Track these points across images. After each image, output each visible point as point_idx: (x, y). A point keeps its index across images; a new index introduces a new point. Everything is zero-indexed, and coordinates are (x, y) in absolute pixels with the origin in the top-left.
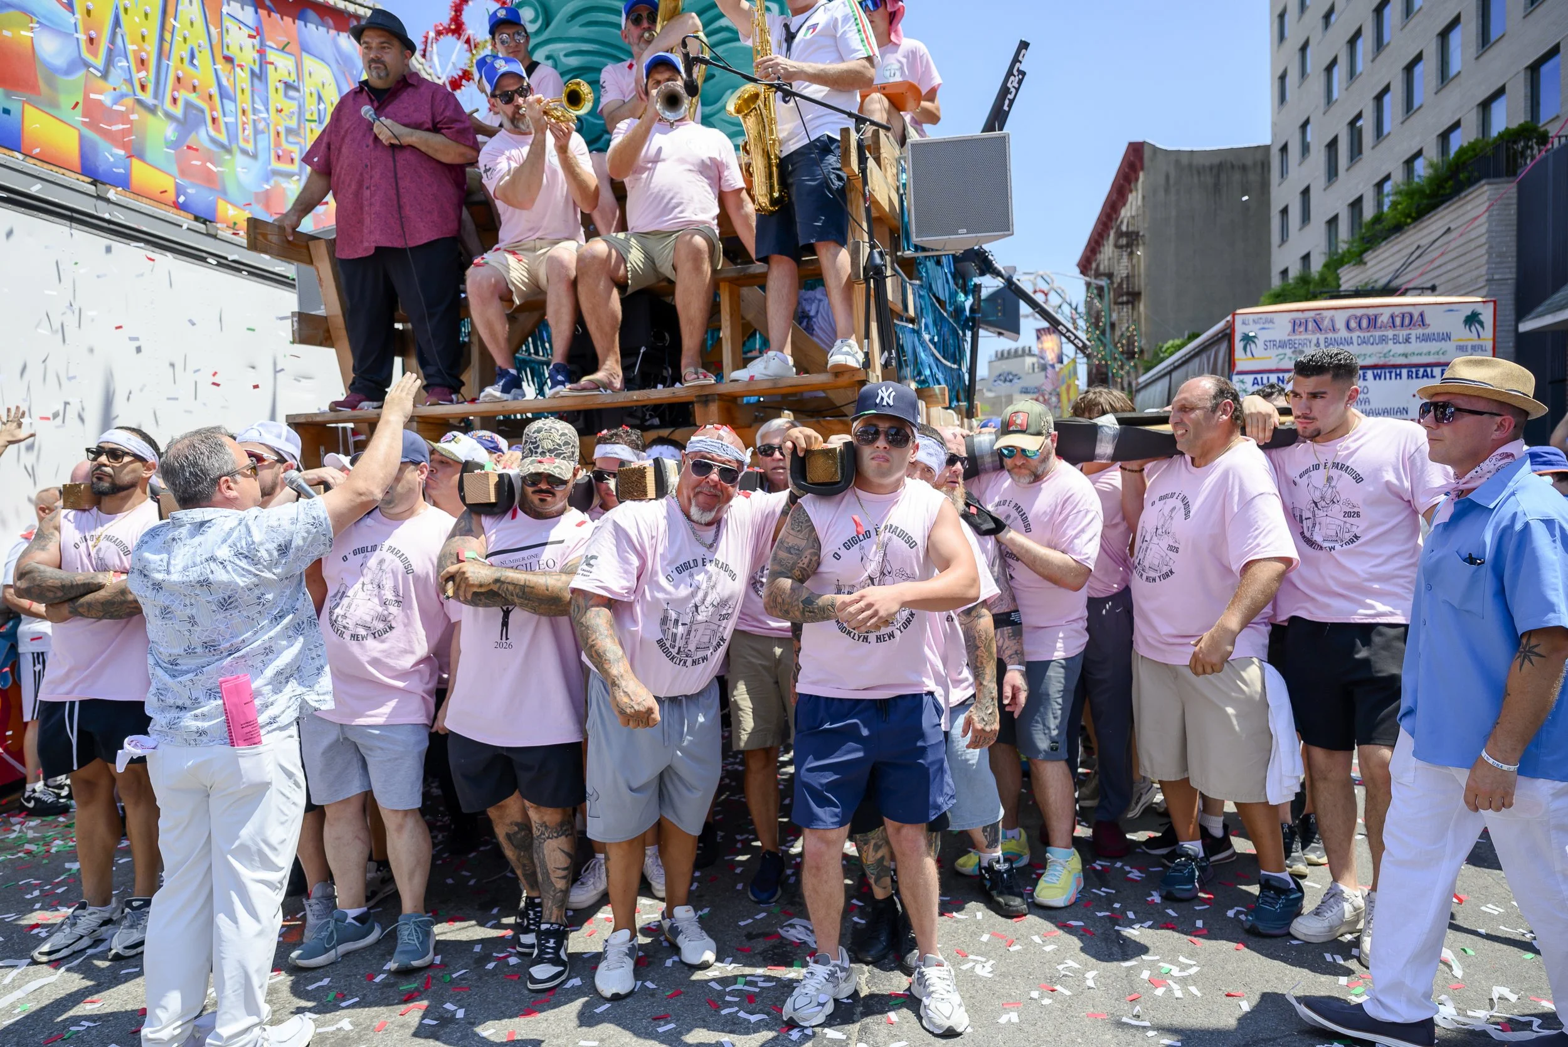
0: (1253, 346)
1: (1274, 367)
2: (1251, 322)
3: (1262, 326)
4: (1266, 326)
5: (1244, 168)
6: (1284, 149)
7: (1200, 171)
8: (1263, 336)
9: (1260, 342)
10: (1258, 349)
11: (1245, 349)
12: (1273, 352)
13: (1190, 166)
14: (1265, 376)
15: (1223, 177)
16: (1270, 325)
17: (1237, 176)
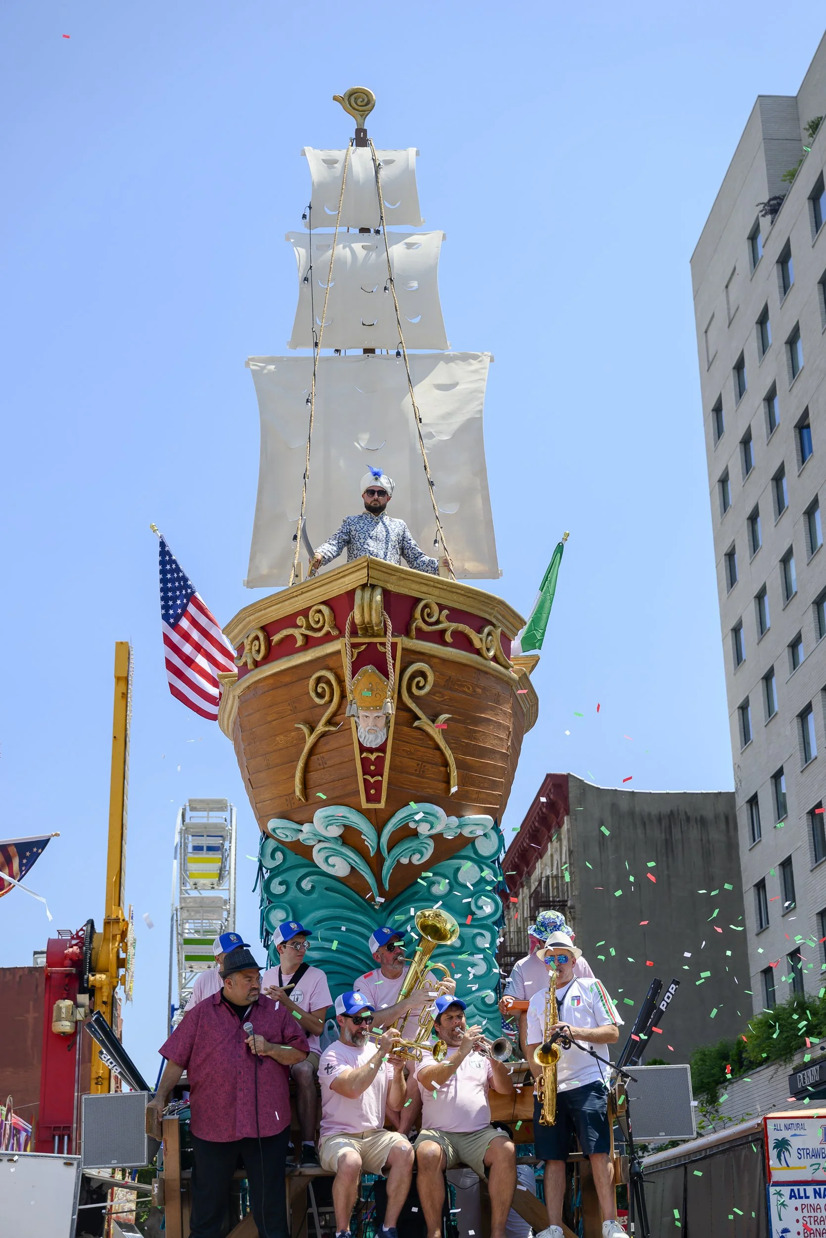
0: (787, 1154)
1: (809, 1178)
2: (783, 1128)
3: (793, 1132)
4: (797, 1132)
5: (703, 822)
6: (753, 801)
7: (645, 821)
8: (796, 1143)
9: (793, 1150)
10: (792, 1158)
11: (779, 1157)
12: (807, 1162)
13: (632, 814)
14: (802, 1188)
15: (677, 834)
16: (802, 1132)
17: (694, 833)
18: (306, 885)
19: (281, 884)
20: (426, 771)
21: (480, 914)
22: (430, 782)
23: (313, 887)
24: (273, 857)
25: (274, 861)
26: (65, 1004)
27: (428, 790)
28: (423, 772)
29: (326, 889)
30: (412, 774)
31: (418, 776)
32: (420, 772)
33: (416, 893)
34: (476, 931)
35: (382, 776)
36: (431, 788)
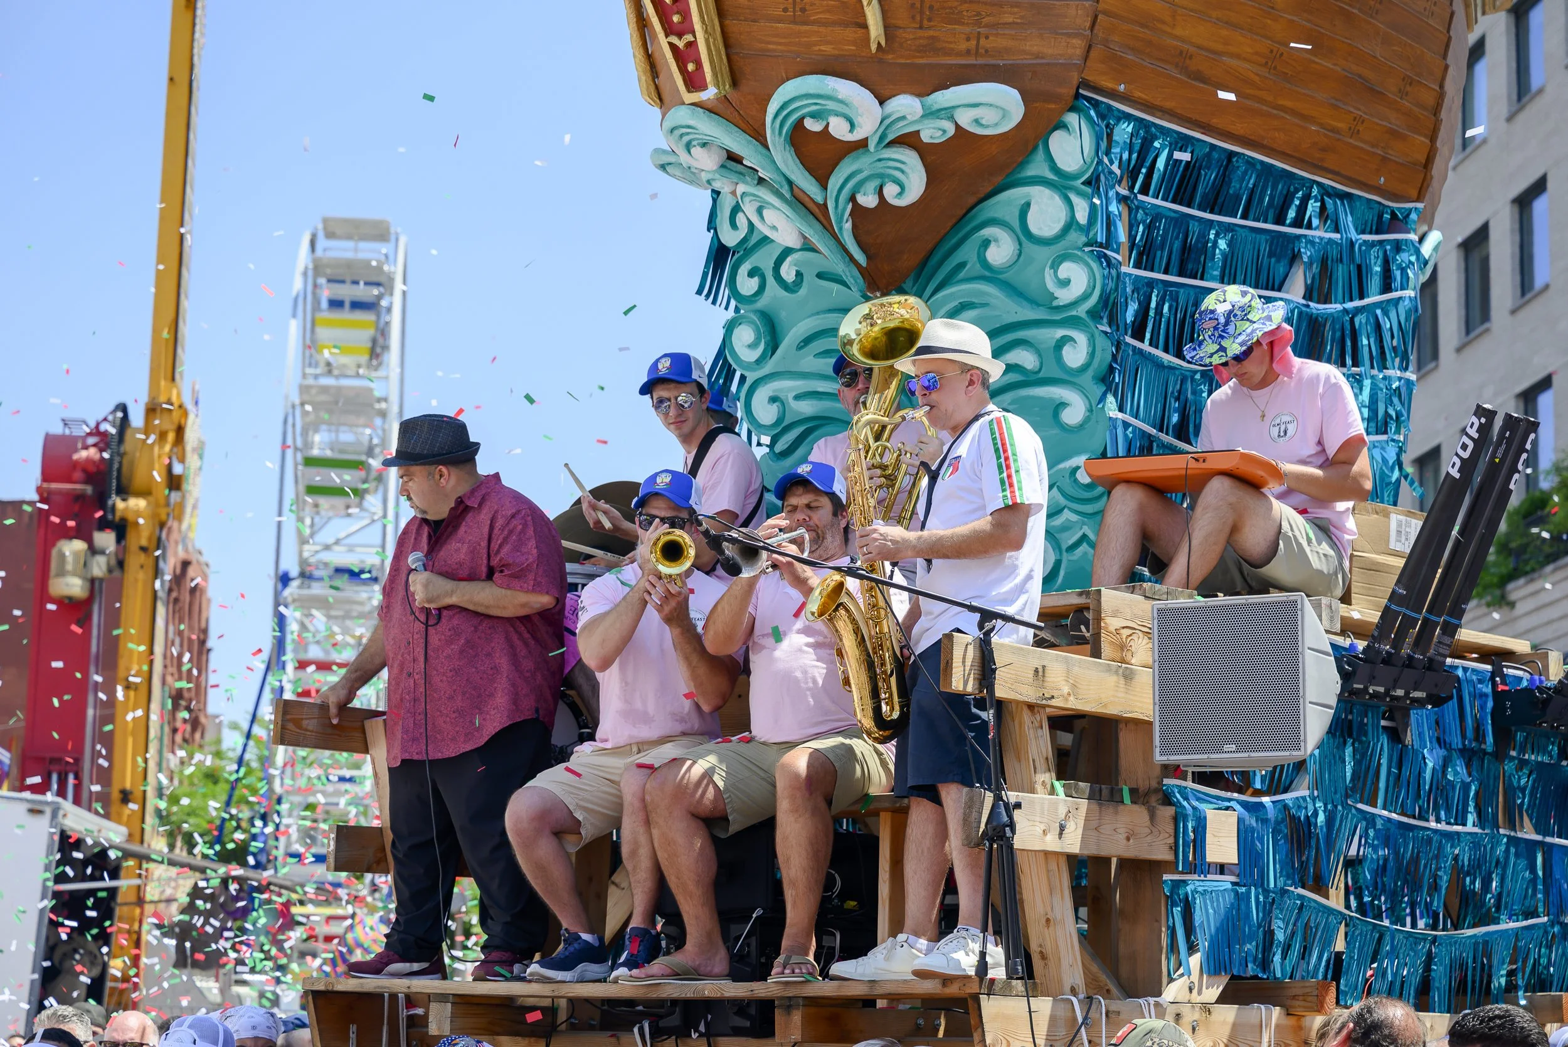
18: (788, 272)
19: (751, 274)
20: (807, 7)
21: (1065, 296)
22: (822, 29)
23: (799, 274)
24: (734, 225)
25: (738, 232)
26: (73, 548)
27: (822, 48)
28: (803, 10)
29: (820, 276)
30: (780, 20)
31: (794, 22)
32: (794, 11)
33: (962, 265)
34: (1060, 333)
35: (693, 33)
36: (828, 43)
